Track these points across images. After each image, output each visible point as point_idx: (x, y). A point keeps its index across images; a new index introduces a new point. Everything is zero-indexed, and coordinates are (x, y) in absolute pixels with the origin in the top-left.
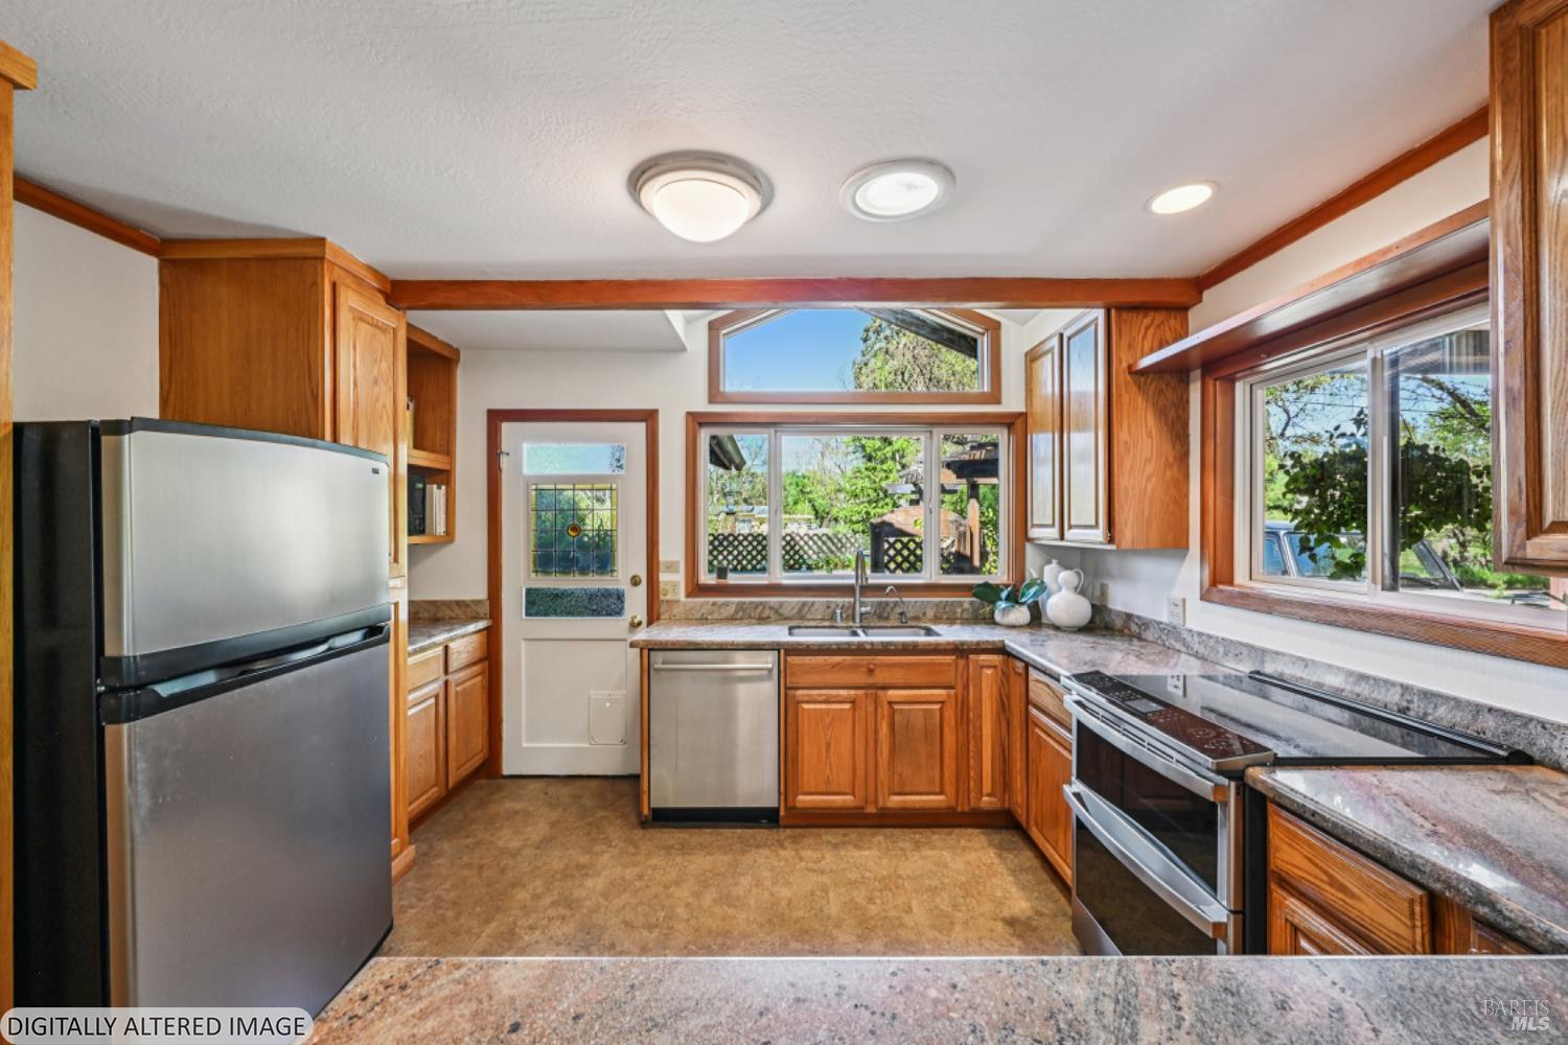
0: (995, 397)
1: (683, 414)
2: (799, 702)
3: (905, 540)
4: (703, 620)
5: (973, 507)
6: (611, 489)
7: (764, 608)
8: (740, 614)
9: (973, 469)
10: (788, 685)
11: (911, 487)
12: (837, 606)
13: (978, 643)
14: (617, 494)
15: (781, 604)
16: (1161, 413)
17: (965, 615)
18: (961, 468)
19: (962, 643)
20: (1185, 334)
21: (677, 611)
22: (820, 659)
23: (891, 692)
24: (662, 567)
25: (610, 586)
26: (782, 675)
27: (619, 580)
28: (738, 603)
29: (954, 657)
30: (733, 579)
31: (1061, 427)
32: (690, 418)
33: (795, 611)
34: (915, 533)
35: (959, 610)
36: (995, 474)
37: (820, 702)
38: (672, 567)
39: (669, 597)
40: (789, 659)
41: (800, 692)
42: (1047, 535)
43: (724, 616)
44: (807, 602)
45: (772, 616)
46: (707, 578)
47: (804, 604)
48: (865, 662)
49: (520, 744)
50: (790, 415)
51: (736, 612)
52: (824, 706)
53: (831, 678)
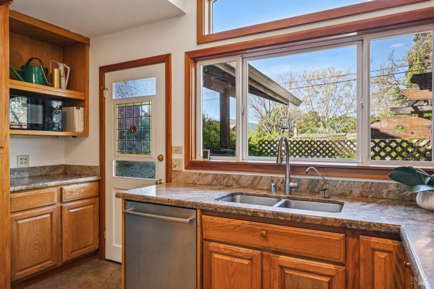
1: (184, 53)
2: (211, 252)
4: (194, 185)
6: (149, 104)
7: (229, 179)
8: (215, 182)
10: (204, 237)
12: (279, 180)
13: (369, 225)
14: (152, 106)
15: (240, 176)
17: (391, 196)
19: (351, 223)
21: (180, 177)
22: (225, 220)
23: (282, 257)
25: (149, 160)
26: (199, 228)
27: (153, 158)
28: (214, 174)
29: (342, 235)
30: (213, 159)
32: (187, 56)
33: (249, 182)
34: (396, 135)
35: (385, 191)
37: (226, 255)
39: (176, 169)
40: (204, 217)
41: (212, 244)
43: (205, 183)
44: (258, 176)
45: (234, 185)
46: (199, 158)
47: (255, 177)
48: (260, 228)
49: (112, 244)
50: (246, 43)
51: (212, 181)
52: (228, 258)
53: (234, 237)
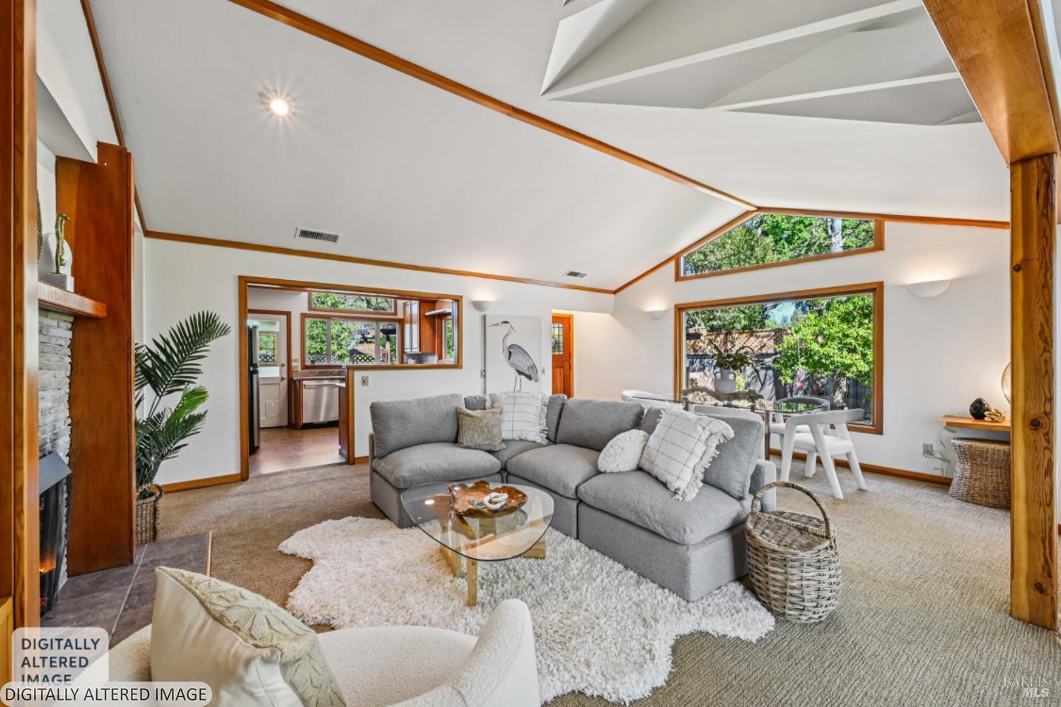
0: (395, 313)
1: (300, 314)
3: (363, 356)
5: (388, 345)
7: (327, 373)
8: (320, 374)
9: (388, 333)
11: (361, 336)
15: (333, 371)
16: (430, 324)
18: (384, 331)
20: (434, 309)
21: (298, 374)
24: (293, 361)
28: (319, 371)
30: (316, 364)
31: (411, 323)
32: (302, 315)
36: (395, 333)
38: (295, 361)
39: (295, 370)
42: (408, 351)
43: (314, 375)
45: (330, 374)
46: (308, 363)
51: (318, 374)
